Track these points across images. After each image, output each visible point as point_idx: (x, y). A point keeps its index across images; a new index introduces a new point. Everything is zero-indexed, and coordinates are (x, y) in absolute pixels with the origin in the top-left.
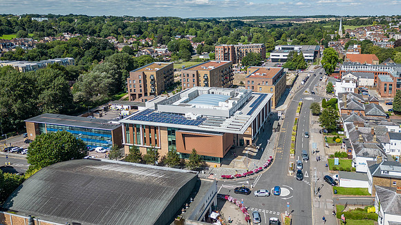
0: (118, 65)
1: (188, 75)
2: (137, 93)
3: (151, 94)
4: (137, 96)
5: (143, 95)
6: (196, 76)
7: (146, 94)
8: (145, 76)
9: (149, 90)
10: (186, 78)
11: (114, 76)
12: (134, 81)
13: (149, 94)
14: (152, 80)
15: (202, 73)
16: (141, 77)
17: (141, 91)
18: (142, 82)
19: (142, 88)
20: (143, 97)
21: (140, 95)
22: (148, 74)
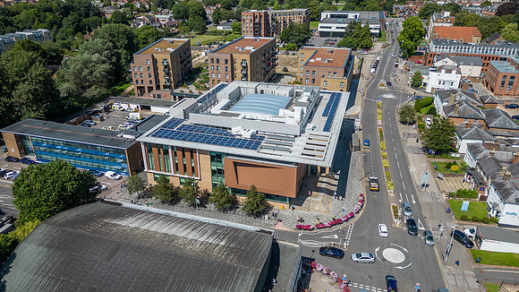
0: (114, 43)
1: (218, 60)
2: (146, 85)
3: (165, 87)
4: (147, 91)
5: (155, 88)
6: (229, 62)
7: (158, 87)
8: (155, 61)
9: (163, 81)
10: (215, 65)
11: (110, 59)
12: (140, 67)
13: (162, 87)
14: (166, 67)
15: (238, 58)
16: (150, 63)
17: (151, 82)
18: (153, 75)
19: (153, 79)
20: (155, 92)
21: (150, 89)
22: (159, 57)
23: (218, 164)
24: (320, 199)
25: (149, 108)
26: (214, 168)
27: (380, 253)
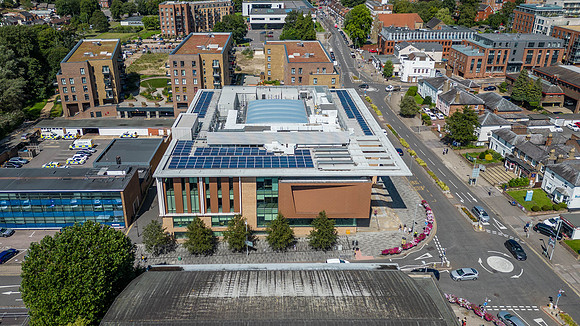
0: (14, 49)
1: (183, 63)
2: (80, 101)
3: (105, 101)
4: (81, 108)
5: (92, 103)
6: (198, 64)
7: (97, 103)
8: (91, 70)
9: (102, 94)
10: (179, 69)
12: (70, 78)
13: (101, 102)
14: (106, 76)
15: (208, 59)
16: (85, 72)
17: (87, 97)
18: (89, 87)
19: (90, 93)
20: (93, 109)
21: (86, 106)
22: (97, 64)
23: (266, 191)
24: (385, 214)
25: (96, 131)
26: (262, 197)
27: (485, 263)
